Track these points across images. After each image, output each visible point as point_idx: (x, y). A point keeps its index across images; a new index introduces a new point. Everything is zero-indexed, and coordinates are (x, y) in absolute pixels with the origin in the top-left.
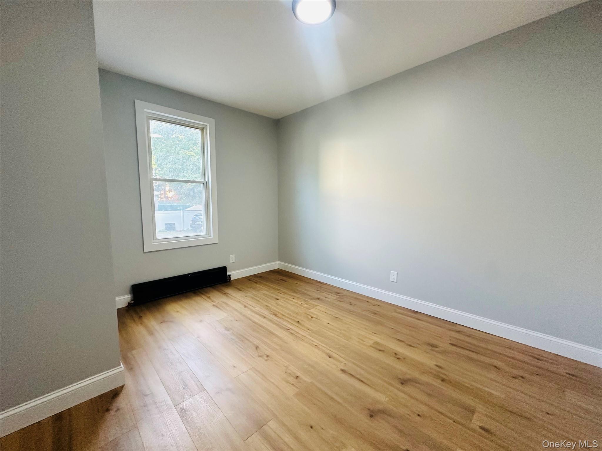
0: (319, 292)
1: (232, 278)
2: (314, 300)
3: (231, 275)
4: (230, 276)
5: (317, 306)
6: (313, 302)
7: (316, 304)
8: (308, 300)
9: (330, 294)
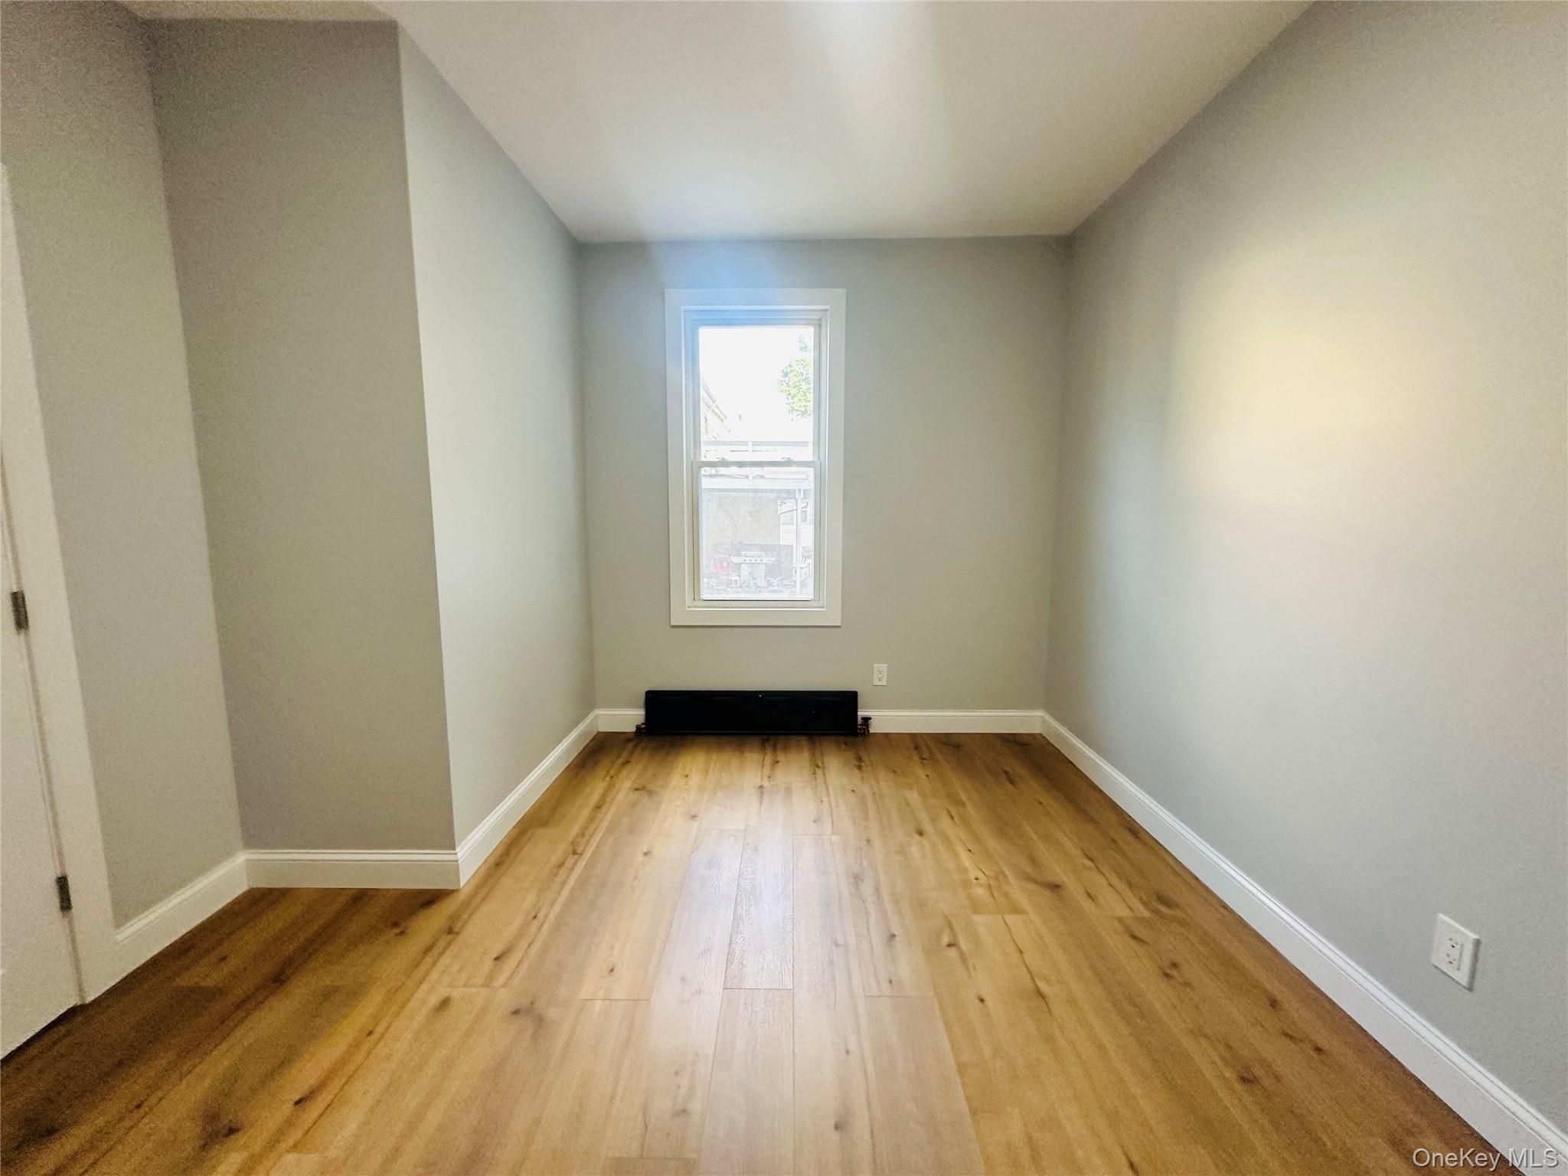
0: (1085, 866)
1: (875, 728)
2: (1032, 886)
3: (870, 719)
4: (867, 720)
5: (1016, 910)
6: (1018, 891)
7: (1023, 902)
8: (1010, 877)
9: (1122, 887)
